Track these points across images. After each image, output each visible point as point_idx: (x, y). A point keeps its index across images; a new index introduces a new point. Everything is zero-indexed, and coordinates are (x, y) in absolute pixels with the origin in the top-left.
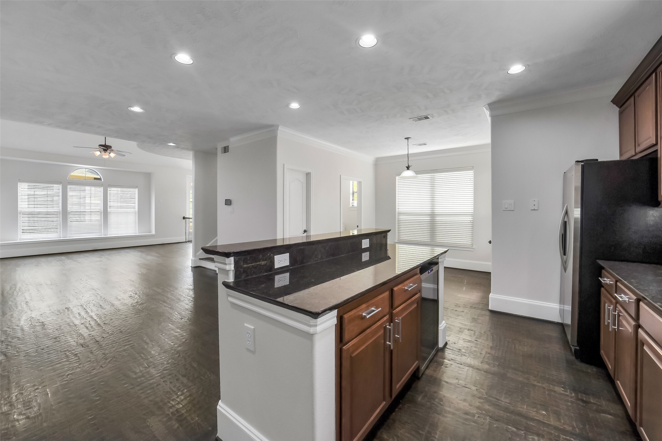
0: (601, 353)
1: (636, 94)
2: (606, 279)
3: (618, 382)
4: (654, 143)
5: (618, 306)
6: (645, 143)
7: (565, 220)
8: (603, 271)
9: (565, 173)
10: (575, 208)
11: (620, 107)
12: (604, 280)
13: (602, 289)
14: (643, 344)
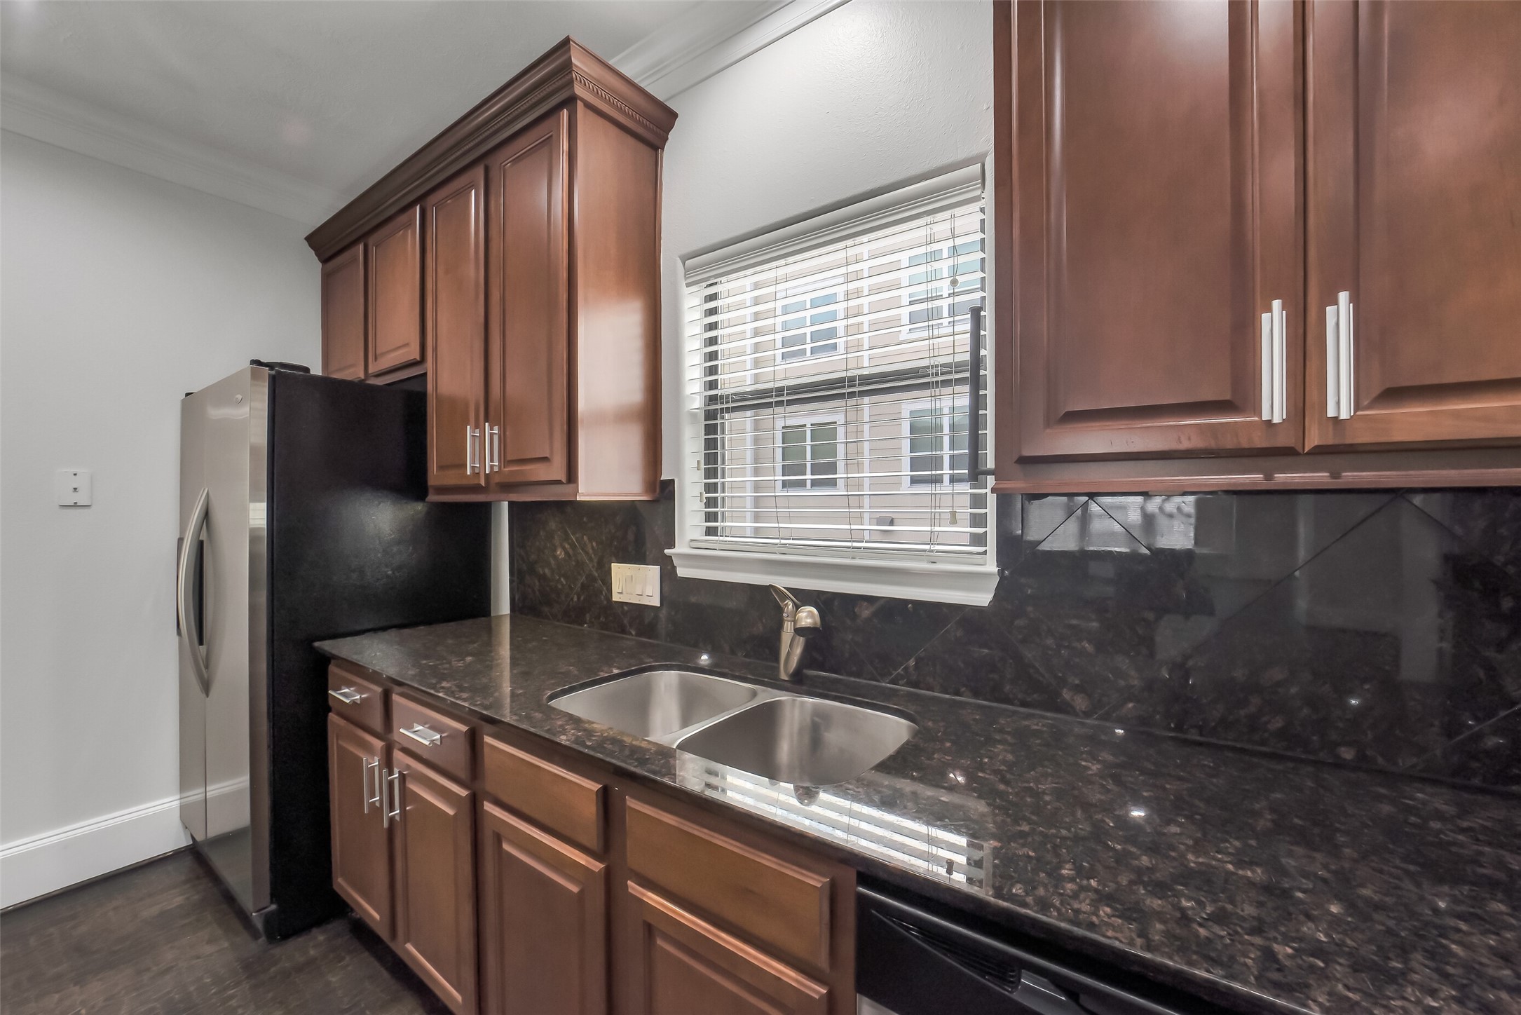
0: (335, 887)
1: (372, 240)
2: (346, 690)
3: (409, 947)
4: (418, 359)
5: (398, 755)
6: (393, 355)
7: (201, 538)
8: (333, 669)
9: (188, 394)
10: (254, 499)
11: (325, 261)
12: (344, 695)
13: (332, 717)
14: (498, 839)
